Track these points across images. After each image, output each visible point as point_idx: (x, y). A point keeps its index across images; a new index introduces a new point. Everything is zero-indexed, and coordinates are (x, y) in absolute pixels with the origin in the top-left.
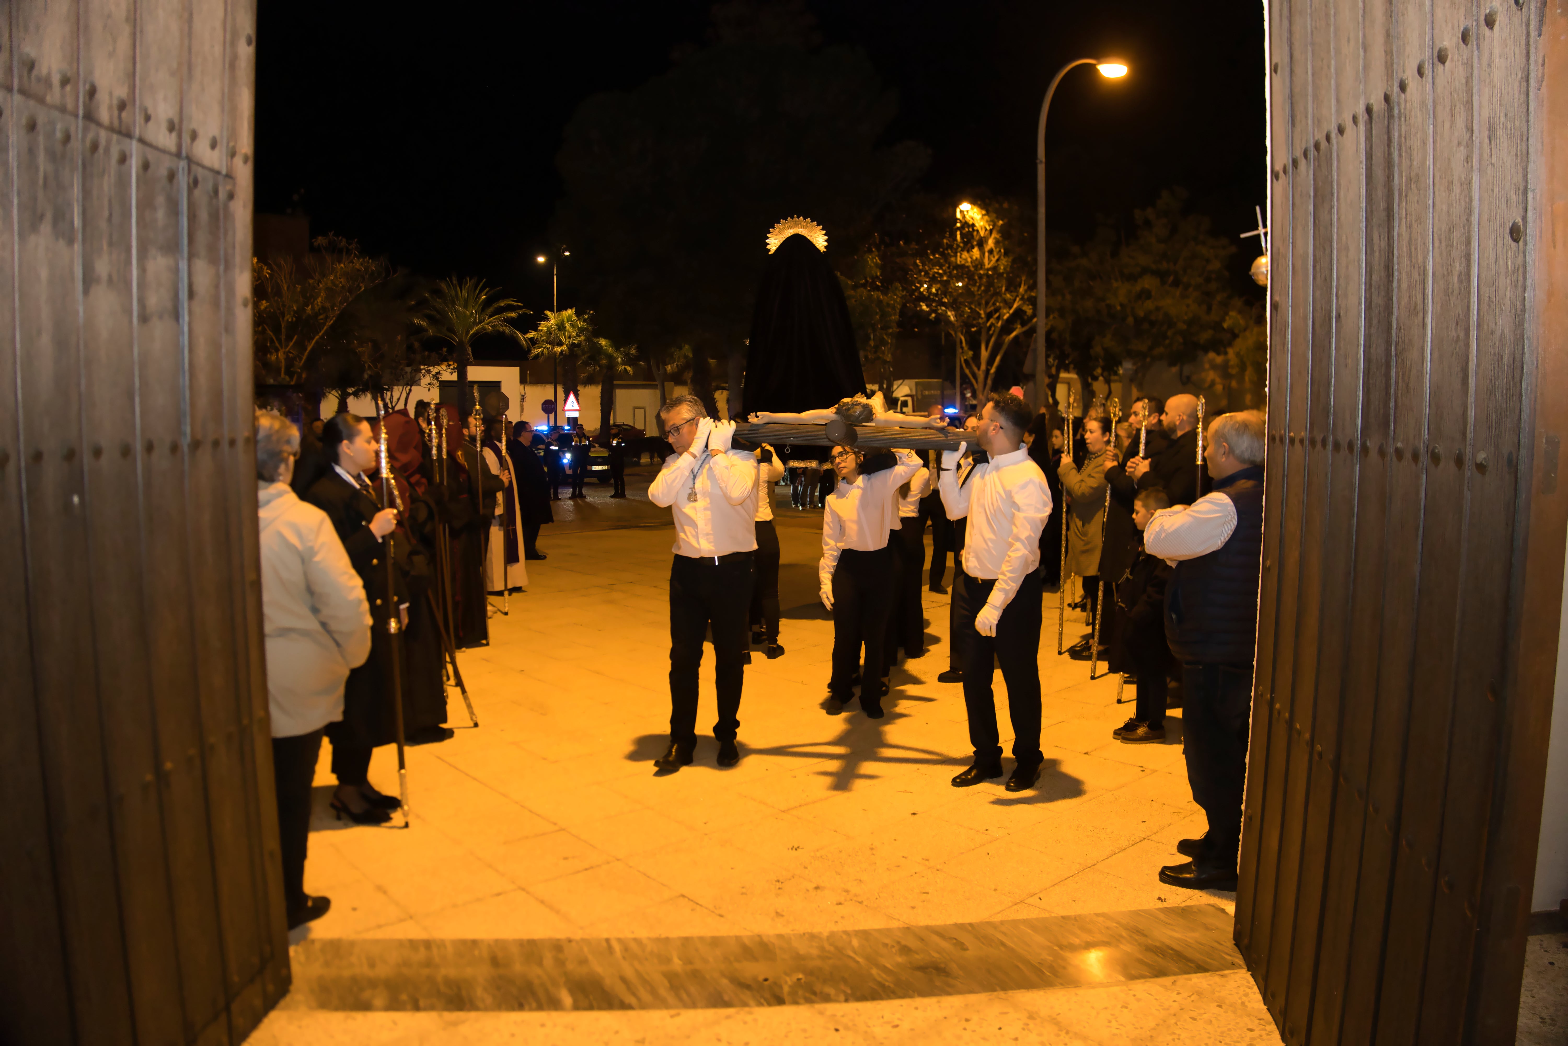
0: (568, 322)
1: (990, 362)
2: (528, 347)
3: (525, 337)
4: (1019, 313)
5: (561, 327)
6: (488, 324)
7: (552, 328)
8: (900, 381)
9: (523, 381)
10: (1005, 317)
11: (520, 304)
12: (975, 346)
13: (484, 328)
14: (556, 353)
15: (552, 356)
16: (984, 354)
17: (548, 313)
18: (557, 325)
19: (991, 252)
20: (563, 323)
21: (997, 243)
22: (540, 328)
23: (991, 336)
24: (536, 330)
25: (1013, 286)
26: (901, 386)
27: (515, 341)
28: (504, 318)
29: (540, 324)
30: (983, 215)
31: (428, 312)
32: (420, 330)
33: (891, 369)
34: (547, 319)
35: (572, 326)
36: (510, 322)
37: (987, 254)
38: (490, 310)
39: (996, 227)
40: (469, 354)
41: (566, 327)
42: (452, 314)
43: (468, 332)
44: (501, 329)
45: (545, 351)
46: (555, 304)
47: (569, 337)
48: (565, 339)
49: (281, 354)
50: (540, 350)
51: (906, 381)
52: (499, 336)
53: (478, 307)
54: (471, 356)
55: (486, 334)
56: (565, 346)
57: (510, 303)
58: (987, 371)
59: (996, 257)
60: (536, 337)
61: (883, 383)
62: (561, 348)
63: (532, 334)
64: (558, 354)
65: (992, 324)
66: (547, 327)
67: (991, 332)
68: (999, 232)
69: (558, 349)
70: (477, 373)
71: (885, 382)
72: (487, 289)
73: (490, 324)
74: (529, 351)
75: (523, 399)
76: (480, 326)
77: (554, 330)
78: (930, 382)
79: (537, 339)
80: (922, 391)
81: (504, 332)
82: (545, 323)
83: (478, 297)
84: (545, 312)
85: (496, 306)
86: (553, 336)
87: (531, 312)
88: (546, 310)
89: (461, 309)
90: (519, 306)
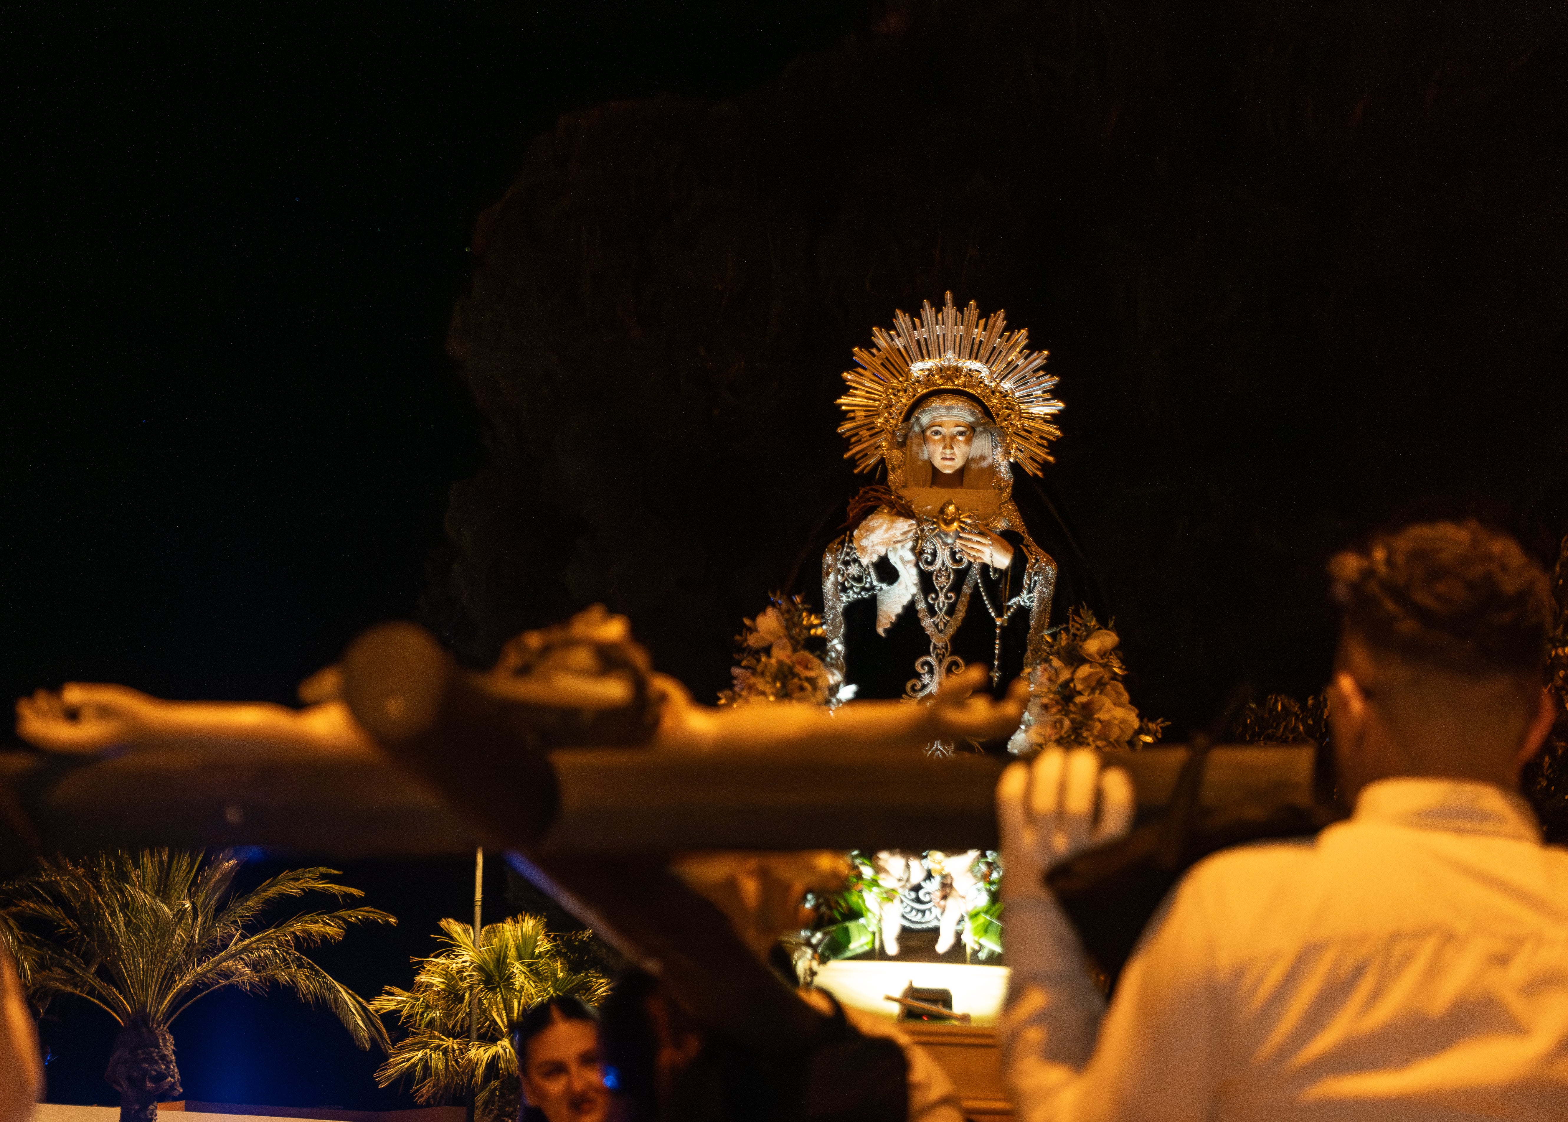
0: (520, 957)
2: (373, 1040)
3: (371, 1008)
5: (494, 976)
6: (237, 956)
7: (463, 979)
14: (472, 1066)
17: (455, 928)
18: (480, 968)
20: (501, 961)
22: (422, 978)
24: (408, 985)
28: (296, 937)
29: (421, 966)
31: (29, 905)
34: (448, 947)
35: (535, 973)
41: (511, 976)
42: (113, 914)
43: (167, 981)
44: (283, 977)
45: (437, 1060)
46: (478, 896)
48: (508, 1019)
50: (420, 1054)
53: (208, 897)
55: (232, 989)
57: (319, 885)
60: (405, 1012)
62: (492, 1051)
63: (396, 999)
64: (481, 1070)
66: (446, 974)
69: (480, 1054)
73: (246, 958)
74: (379, 1057)
77: (471, 988)
79: (411, 1016)
81: (291, 989)
82: (442, 960)
84: (443, 923)
85: (271, 893)
86: (465, 1007)
87: (392, 920)
88: (447, 916)
89: (144, 898)
90: (352, 896)
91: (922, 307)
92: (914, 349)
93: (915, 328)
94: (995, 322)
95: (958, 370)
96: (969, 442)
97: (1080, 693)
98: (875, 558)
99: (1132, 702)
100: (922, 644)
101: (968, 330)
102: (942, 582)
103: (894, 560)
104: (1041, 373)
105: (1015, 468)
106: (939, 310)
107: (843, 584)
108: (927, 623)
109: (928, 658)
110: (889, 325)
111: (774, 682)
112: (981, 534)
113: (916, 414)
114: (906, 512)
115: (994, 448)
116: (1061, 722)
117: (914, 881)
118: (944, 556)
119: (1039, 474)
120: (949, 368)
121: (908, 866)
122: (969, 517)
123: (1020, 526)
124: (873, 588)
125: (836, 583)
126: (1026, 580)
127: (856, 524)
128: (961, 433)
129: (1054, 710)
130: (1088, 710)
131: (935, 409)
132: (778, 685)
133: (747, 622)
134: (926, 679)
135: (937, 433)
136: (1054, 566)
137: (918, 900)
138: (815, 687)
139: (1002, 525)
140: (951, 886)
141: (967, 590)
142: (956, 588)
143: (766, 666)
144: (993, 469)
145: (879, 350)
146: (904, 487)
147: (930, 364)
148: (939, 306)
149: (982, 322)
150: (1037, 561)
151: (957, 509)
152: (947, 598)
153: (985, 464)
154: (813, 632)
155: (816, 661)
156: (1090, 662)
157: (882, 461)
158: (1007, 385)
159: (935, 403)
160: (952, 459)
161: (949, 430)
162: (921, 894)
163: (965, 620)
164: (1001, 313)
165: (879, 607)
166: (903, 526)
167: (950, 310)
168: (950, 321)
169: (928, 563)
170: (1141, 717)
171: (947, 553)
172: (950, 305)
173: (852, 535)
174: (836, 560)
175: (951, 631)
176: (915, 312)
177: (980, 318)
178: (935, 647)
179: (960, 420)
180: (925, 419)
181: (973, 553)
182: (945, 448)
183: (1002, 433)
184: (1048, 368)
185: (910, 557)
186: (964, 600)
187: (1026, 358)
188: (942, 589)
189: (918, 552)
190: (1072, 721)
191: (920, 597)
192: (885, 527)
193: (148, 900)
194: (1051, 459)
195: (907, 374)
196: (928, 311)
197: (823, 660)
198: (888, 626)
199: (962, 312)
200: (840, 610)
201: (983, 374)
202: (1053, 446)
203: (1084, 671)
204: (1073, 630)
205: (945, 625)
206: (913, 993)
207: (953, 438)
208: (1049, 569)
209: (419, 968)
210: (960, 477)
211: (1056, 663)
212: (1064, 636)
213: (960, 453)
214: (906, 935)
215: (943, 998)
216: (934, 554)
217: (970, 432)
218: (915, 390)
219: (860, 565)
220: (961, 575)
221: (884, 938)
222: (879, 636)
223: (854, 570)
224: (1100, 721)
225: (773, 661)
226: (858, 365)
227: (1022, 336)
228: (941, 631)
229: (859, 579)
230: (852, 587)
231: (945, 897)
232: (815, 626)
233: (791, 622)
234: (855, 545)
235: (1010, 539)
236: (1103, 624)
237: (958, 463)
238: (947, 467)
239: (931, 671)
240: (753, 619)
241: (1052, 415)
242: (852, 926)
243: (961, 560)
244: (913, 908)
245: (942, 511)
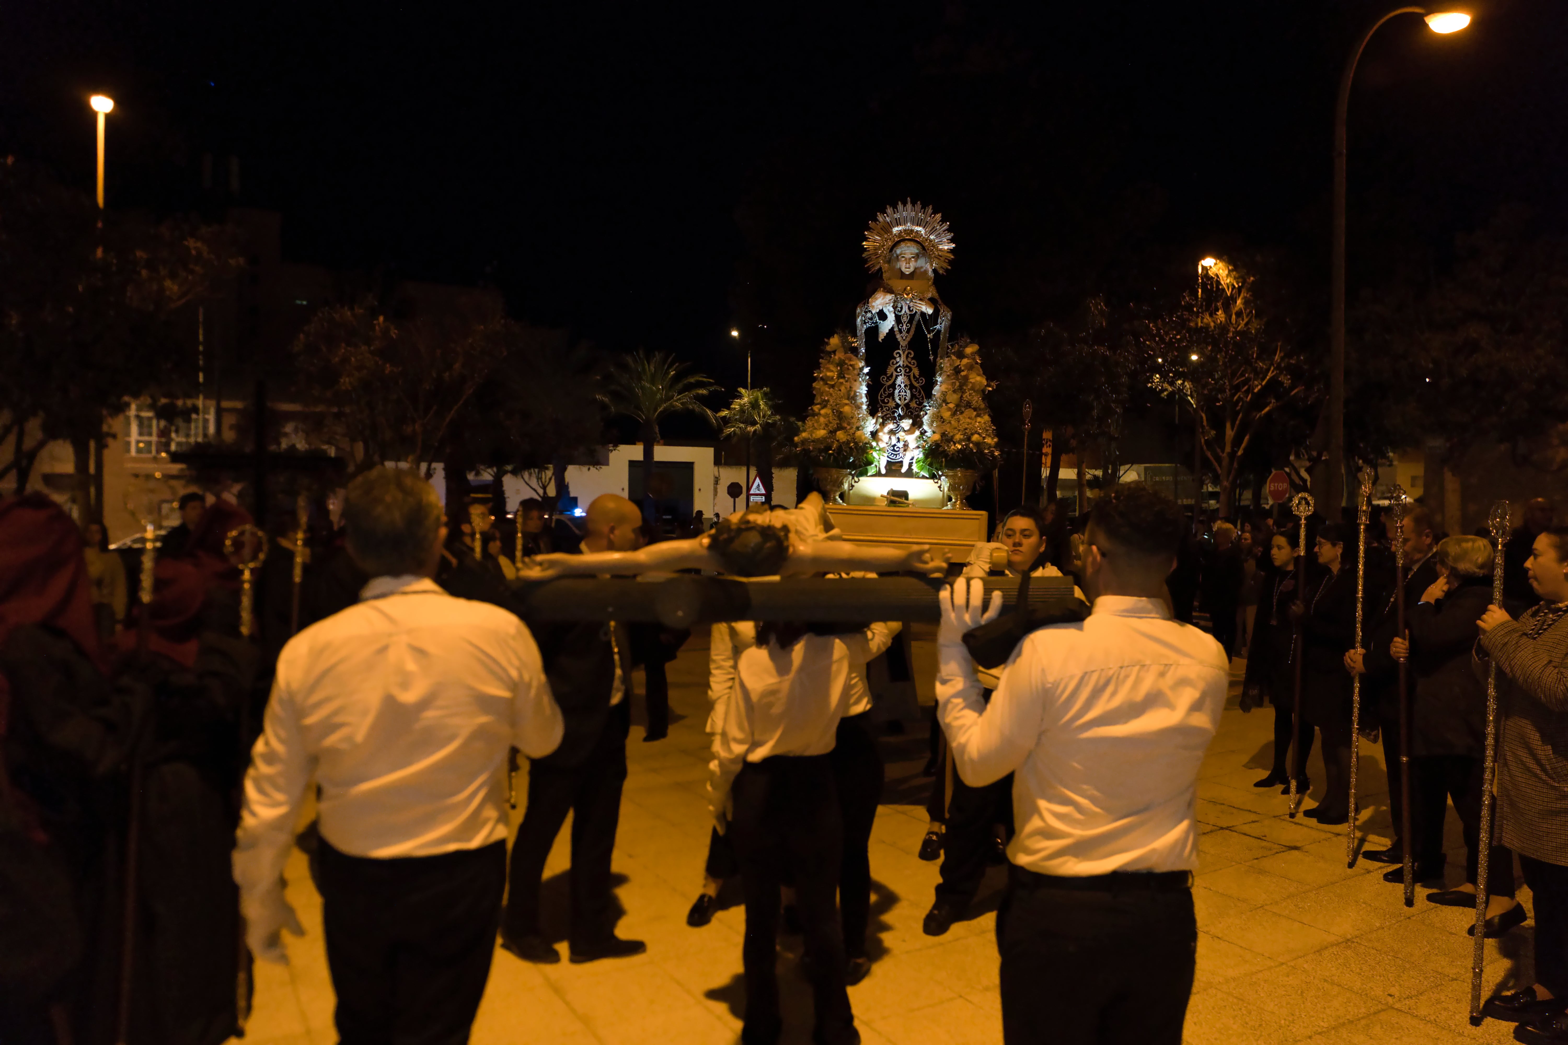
0: (762, 400)
1: (1237, 442)
2: (718, 425)
3: (717, 416)
4: (1274, 383)
5: (755, 405)
6: (676, 401)
7: (745, 406)
8: (1127, 466)
9: (717, 462)
10: (1256, 390)
11: (711, 380)
12: (1218, 424)
13: (672, 405)
14: (749, 432)
15: (745, 437)
16: (1230, 433)
17: (743, 391)
18: (750, 403)
19: (1239, 314)
20: (756, 401)
21: (1246, 302)
22: (733, 406)
23: (1238, 413)
24: (729, 408)
25: (1266, 352)
26: (1128, 472)
27: (704, 419)
28: (693, 395)
29: (732, 402)
30: (1229, 271)
31: (612, 387)
32: (604, 407)
33: (1118, 453)
34: (740, 397)
35: (767, 404)
36: (700, 399)
37: (1234, 316)
38: (680, 386)
39: (1246, 284)
40: (656, 433)
41: (760, 405)
42: (638, 389)
43: (655, 409)
44: (691, 407)
45: (738, 431)
46: (749, 381)
47: (764, 416)
48: (760, 418)
49: (417, 427)
50: (733, 429)
51: (1135, 466)
52: (688, 414)
53: (667, 383)
54: (658, 435)
55: (675, 412)
56: (759, 425)
57: (700, 379)
58: (1232, 454)
59: (1246, 320)
60: (728, 416)
61: (1108, 468)
62: (755, 428)
63: (725, 413)
64: (751, 434)
65: (1240, 399)
66: (740, 405)
67: (1238, 408)
68: (1248, 290)
69: (751, 429)
70: (664, 453)
71: (1110, 466)
72: (677, 364)
73: (679, 401)
74: (721, 431)
75: (717, 481)
76: (668, 404)
77: (748, 409)
78: (1161, 467)
79: (729, 418)
80: (1152, 477)
81: (693, 411)
82: (739, 401)
83: (667, 373)
84: (739, 389)
85: (685, 382)
86: (746, 415)
87: (723, 389)
88: (740, 387)
89: (647, 385)
90: (710, 382)
91: (898, 204)
92: (894, 222)
93: (895, 213)
94: (928, 211)
95: (912, 231)
96: (916, 261)
97: (963, 371)
98: (878, 311)
99: (984, 374)
100: (897, 345)
101: (917, 214)
102: (905, 319)
103: (885, 310)
104: (946, 232)
105: (935, 271)
106: (905, 206)
107: (865, 321)
108: (898, 336)
109: (899, 351)
110: (884, 212)
111: (837, 367)
112: (921, 300)
113: (895, 249)
114: (890, 291)
115: (926, 263)
116: (955, 383)
117: (893, 444)
118: (905, 309)
119: (945, 274)
120: (909, 229)
121: (890, 438)
122: (916, 292)
123: (936, 296)
124: (876, 322)
125: (861, 320)
126: (939, 320)
127: (870, 296)
128: (913, 257)
129: (952, 377)
130: (966, 378)
131: (903, 247)
132: (839, 368)
133: (826, 340)
134: (898, 359)
135: (903, 257)
136: (951, 313)
137: (894, 450)
138: (854, 369)
139: (930, 295)
140: (908, 446)
141: (915, 323)
142: (910, 321)
143: (834, 358)
144: (926, 272)
145: (880, 222)
146: (889, 279)
147: (900, 228)
148: (905, 204)
149: (923, 210)
150: (944, 311)
151: (911, 288)
152: (906, 326)
153: (922, 270)
154: (853, 345)
155: (855, 357)
156: (967, 357)
157: (880, 269)
158: (932, 237)
159: (903, 244)
160: (909, 268)
161: (908, 256)
162: (895, 448)
163: (913, 335)
164: (931, 207)
165: (880, 330)
166: (890, 297)
167: (909, 206)
168: (909, 210)
169: (898, 311)
170: (987, 380)
171: (907, 307)
172: (909, 203)
173: (868, 300)
174: (862, 311)
175: (908, 339)
176: (895, 207)
177: (922, 209)
178: (902, 346)
179: (913, 252)
180: (898, 252)
181: (918, 308)
182: (906, 263)
183: (930, 257)
184: (949, 230)
185: (892, 309)
186: (914, 326)
187: (940, 226)
188: (905, 322)
189: (895, 307)
190: (960, 382)
191: (896, 326)
192: (882, 297)
193: (648, 386)
194: (950, 268)
195: (892, 232)
196: (900, 206)
197: (857, 356)
198: (883, 338)
199: (914, 207)
200: (863, 331)
201: (922, 232)
202: (950, 262)
203: (965, 361)
204: (960, 344)
205: (906, 337)
206: (893, 493)
207: (910, 259)
208: (949, 314)
209: (731, 403)
210: (912, 276)
211: (954, 357)
212: (957, 346)
213: (913, 265)
214: (889, 464)
215: (904, 495)
216: (902, 308)
217: (917, 257)
218: (894, 239)
219: (872, 313)
220: (912, 317)
221: (881, 467)
222: (880, 342)
223: (869, 315)
224: (971, 382)
225: (837, 357)
226: (871, 228)
227: (938, 216)
228: (904, 340)
229: (871, 319)
230: (868, 322)
231: (905, 450)
232: (854, 342)
233: (844, 341)
234: (870, 305)
235: (932, 301)
236: (972, 342)
237: (912, 269)
238: (907, 272)
239: (900, 356)
240: (829, 339)
241: (950, 249)
242: (869, 467)
243: (913, 310)
244: (892, 454)
245: (905, 289)
